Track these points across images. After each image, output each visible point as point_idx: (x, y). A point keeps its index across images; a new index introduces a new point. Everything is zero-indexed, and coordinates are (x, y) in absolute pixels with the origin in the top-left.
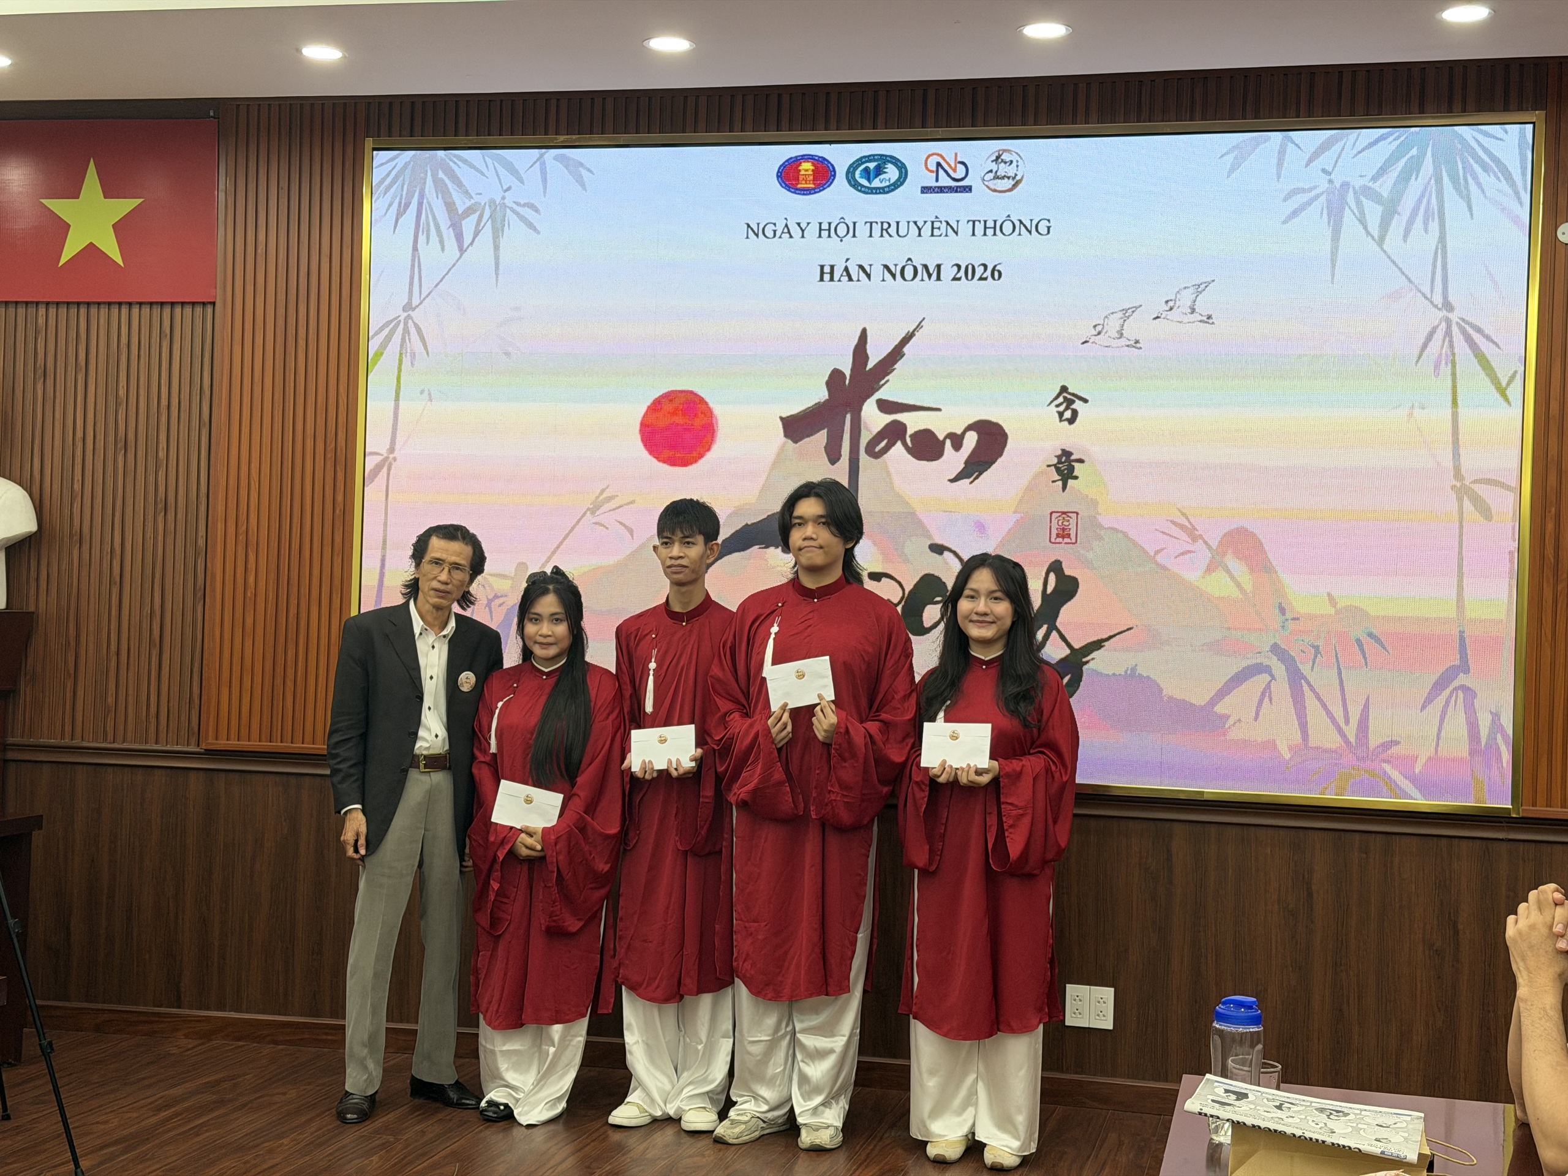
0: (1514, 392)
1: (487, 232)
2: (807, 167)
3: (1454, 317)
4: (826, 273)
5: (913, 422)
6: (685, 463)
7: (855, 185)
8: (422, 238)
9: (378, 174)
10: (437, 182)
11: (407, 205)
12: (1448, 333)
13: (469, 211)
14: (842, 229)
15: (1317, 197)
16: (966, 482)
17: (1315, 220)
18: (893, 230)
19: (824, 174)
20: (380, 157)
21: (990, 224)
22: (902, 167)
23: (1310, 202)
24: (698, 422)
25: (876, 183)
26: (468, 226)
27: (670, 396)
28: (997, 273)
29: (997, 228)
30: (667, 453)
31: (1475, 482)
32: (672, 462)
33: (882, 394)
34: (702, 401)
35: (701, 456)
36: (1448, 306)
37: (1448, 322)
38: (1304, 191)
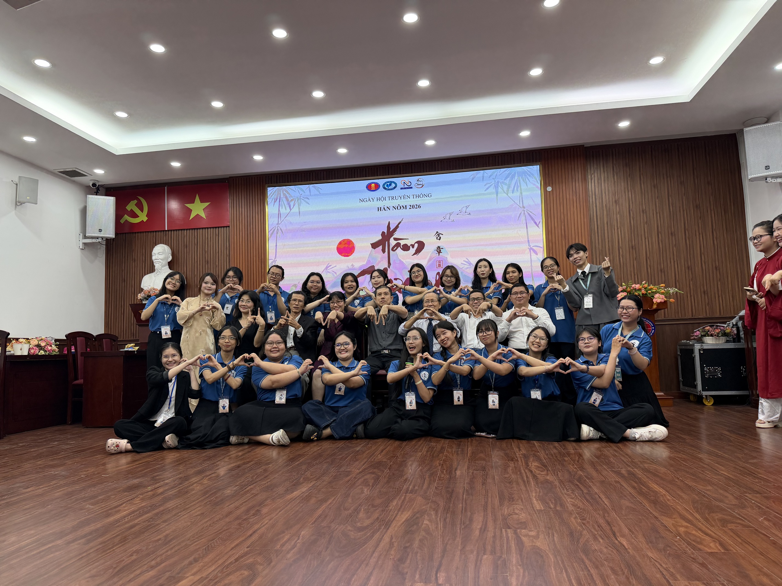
0: (540, 225)
1: (297, 205)
2: (373, 185)
3: (525, 210)
4: (379, 209)
5: (402, 242)
6: (348, 256)
7: (385, 188)
8: (281, 208)
9: (269, 193)
10: (284, 194)
11: (276, 200)
12: (524, 213)
13: (292, 200)
14: (382, 199)
15: (492, 184)
16: (416, 255)
17: (492, 190)
18: (394, 198)
19: (377, 186)
20: (269, 189)
21: (417, 195)
22: (396, 184)
23: (491, 186)
24: (350, 246)
25: (390, 188)
26: (292, 204)
27: (344, 240)
28: (419, 207)
29: (419, 196)
30: (343, 254)
31: (533, 246)
32: (345, 256)
33: (395, 236)
34: (351, 241)
35: (352, 254)
36: (524, 207)
37: (524, 210)
38: (489, 183)
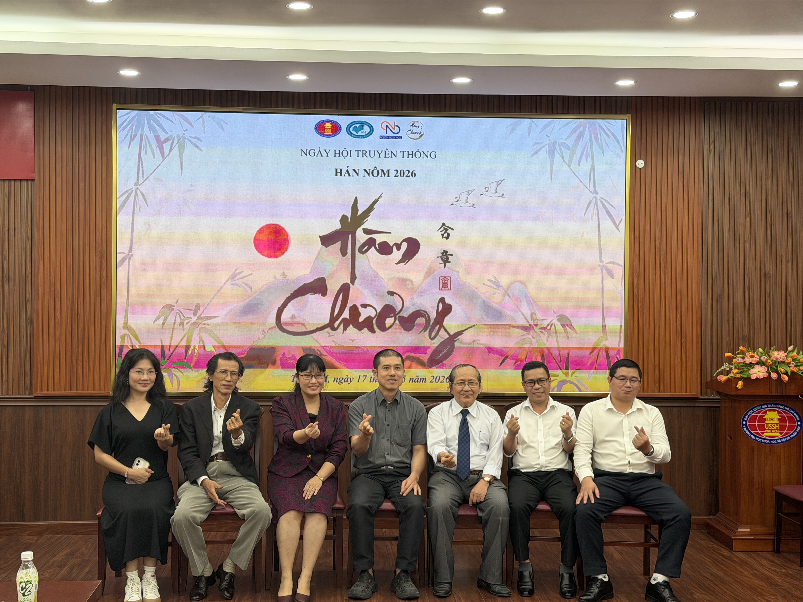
0: (622, 227)
1: (176, 150)
2: (328, 125)
3: (598, 196)
4: (339, 172)
5: (379, 238)
6: (275, 257)
7: (351, 134)
8: (143, 152)
9: (119, 121)
10: (149, 124)
11: (135, 136)
12: (596, 203)
13: (166, 140)
14: (345, 153)
16: (403, 264)
18: (368, 154)
19: (336, 129)
20: (120, 113)
22: (371, 127)
24: (282, 238)
25: (360, 133)
26: (167, 147)
27: (268, 226)
28: (413, 174)
30: (267, 252)
31: (608, 263)
32: (269, 256)
33: (365, 226)
34: (282, 228)
35: (283, 253)
36: (597, 193)
37: (596, 198)
38: (538, 143)
